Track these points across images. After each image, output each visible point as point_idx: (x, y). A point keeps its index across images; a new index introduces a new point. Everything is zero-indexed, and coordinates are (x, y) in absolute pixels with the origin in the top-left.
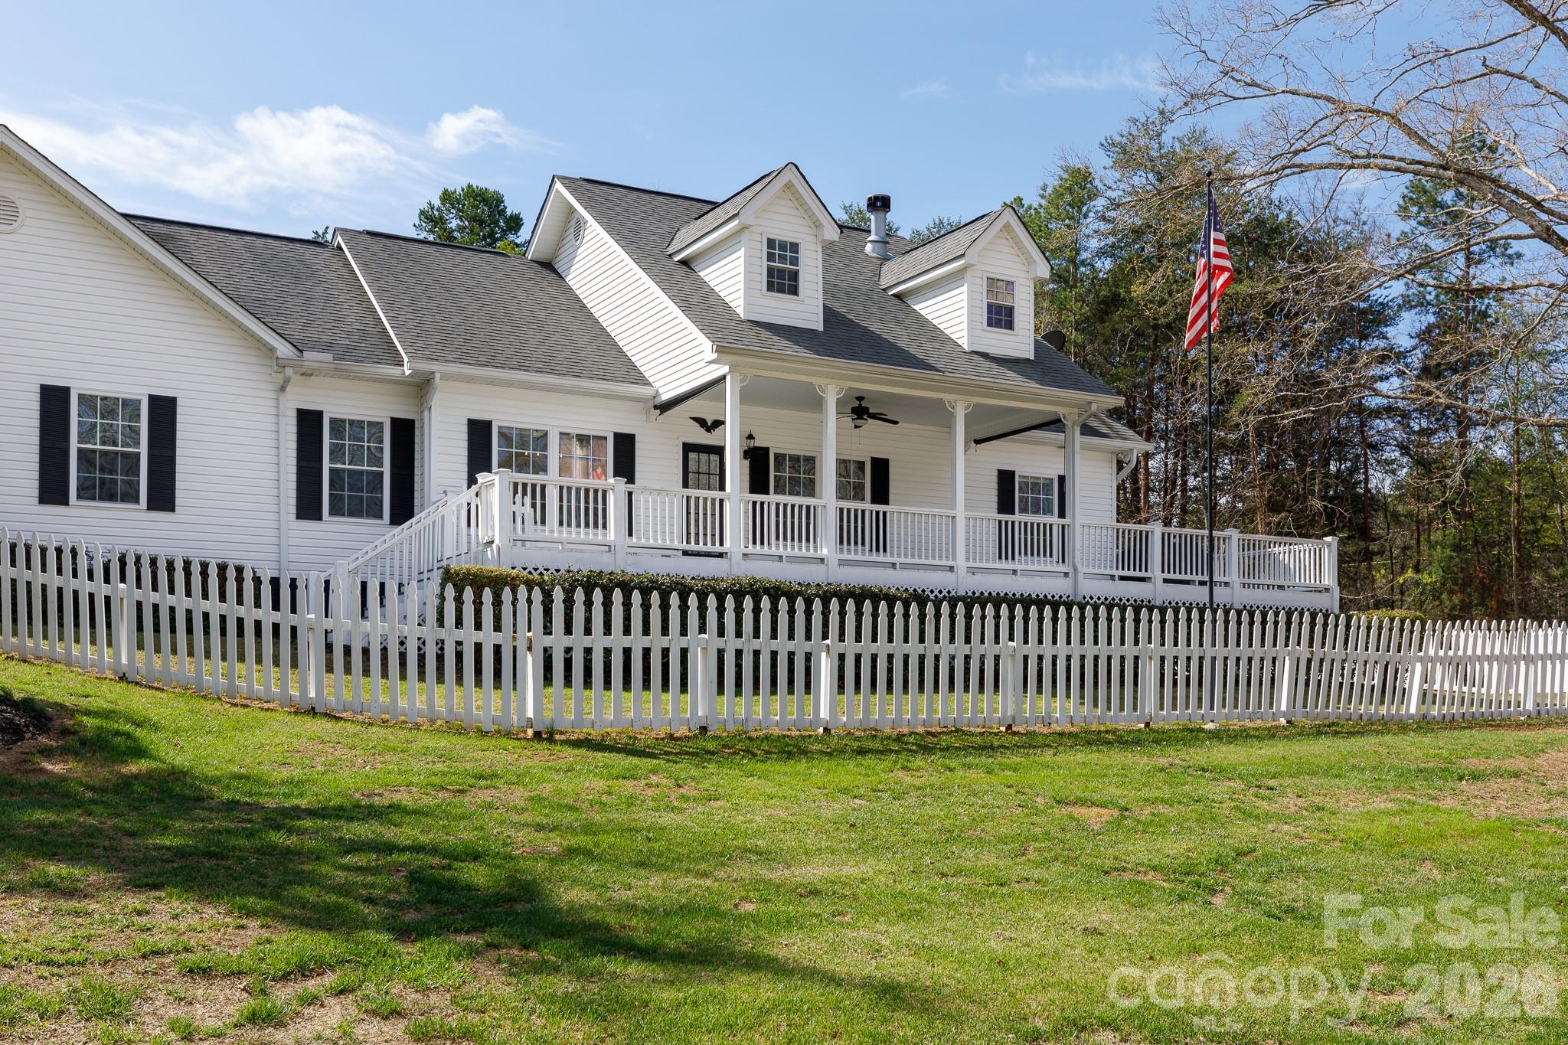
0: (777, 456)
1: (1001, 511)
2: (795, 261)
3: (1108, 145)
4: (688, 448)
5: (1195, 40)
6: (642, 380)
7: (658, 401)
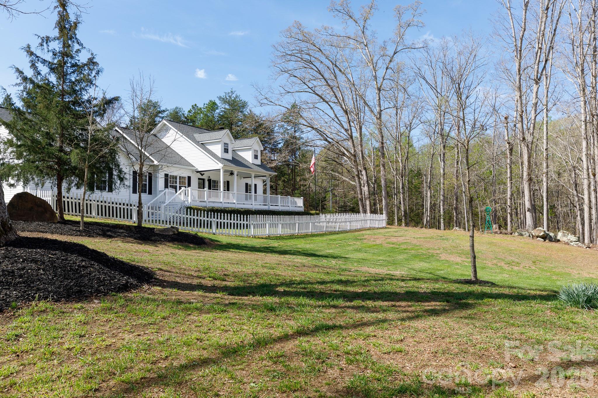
0: (213, 181)
1: (246, 192)
2: (228, 147)
3: (220, 98)
4: (199, 179)
5: (259, 90)
6: (193, 166)
7: (197, 170)
